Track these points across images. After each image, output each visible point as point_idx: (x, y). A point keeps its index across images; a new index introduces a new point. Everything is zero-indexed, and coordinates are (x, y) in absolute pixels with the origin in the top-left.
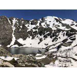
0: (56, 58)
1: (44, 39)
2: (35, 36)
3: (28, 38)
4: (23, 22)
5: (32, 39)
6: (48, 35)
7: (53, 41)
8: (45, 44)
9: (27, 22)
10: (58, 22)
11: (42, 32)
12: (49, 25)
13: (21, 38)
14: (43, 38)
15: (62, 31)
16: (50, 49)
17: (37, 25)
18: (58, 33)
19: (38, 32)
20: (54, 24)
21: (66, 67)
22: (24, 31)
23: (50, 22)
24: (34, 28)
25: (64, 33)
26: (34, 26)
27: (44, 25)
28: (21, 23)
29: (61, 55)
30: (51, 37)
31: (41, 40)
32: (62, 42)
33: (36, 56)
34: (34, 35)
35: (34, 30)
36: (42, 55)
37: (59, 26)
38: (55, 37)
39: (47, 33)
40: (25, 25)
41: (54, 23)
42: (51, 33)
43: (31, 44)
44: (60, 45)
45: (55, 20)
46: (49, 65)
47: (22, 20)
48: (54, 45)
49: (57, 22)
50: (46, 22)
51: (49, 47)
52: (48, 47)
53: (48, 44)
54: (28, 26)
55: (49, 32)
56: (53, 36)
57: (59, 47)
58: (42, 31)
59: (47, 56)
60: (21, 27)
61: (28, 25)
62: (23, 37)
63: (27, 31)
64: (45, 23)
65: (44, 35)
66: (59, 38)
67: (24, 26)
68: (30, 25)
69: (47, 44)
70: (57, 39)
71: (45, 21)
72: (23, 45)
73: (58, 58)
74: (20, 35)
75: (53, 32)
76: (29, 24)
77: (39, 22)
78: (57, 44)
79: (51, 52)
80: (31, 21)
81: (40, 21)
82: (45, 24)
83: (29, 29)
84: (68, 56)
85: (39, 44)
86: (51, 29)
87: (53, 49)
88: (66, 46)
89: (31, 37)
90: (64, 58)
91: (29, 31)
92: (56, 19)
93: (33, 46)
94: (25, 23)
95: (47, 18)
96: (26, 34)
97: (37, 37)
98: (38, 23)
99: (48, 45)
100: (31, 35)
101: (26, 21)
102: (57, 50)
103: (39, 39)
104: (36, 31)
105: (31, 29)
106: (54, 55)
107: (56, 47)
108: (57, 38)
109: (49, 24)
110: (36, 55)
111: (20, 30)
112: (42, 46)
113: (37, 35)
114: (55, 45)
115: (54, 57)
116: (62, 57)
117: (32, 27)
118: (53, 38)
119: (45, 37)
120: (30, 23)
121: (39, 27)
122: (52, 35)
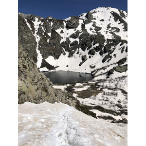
0: (101, 90)
1: (90, 57)
2: (75, 51)
3: (62, 54)
4: (52, 23)
5: (69, 56)
6: (97, 49)
7: (103, 61)
8: (90, 66)
9: (59, 23)
10: (118, 21)
11: (85, 44)
12: (100, 28)
13: (52, 55)
14: (88, 56)
15: (121, 43)
16: (96, 74)
17: (77, 29)
18: (113, 47)
19: (79, 43)
20: (109, 26)
21: (107, 100)
22: (55, 42)
23: (102, 20)
24: (73, 36)
25: (123, 48)
26: (72, 31)
27: (91, 29)
28: (49, 27)
29: (108, 86)
30: (101, 54)
31: (84, 59)
32: (117, 63)
33: (76, 87)
34: (72, 49)
35: (72, 40)
36: (83, 85)
37: (118, 30)
38: (107, 54)
39: (95, 46)
40: (56, 31)
41: (110, 24)
42: (101, 46)
43: (67, 66)
44: (111, 70)
45: (112, 16)
46: (89, 98)
47: (50, 20)
48: (104, 68)
49: (116, 21)
50: (94, 22)
51: (96, 72)
52: (94, 72)
53: (95, 66)
54: (62, 32)
55: (97, 45)
56: (105, 52)
57: (110, 73)
58: (87, 41)
59: (89, 87)
60: (50, 34)
61: (61, 29)
62: (54, 54)
63: (59, 41)
64: (92, 23)
65: (89, 50)
66: (115, 55)
67: (53, 32)
68: (65, 30)
69: (93, 66)
70: (111, 57)
71: (93, 19)
72: (56, 68)
73: (104, 90)
74: (48, 51)
75: (105, 44)
76: (63, 28)
77: (81, 22)
78: (108, 66)
79: (97, 80)
80: (66, 22)
81: (83, 20)
82: (92, 27)
83: (62, 38)
84: (119, 87)
85: (80, 65)
86: (103, 36)
87: (101, 75)
88: (121, 72)
89: (67, 53)
90: (112, 89)
91: (63, 42)
92: (114, 14)
93: (71, 70)
94: (56, 27)
95: (96, 12)
96: (58, 48)
97: (78, 53)
98: (79, 24)
99: (95, 68)
100: (67, 50)
101: (58, 21)
102: (107, 78)
103: (81, 56)
104: (76, 41)
105: (68, 39)
106: (100, 86)
107: (106, 73)
108: (111, 55)
109: (100, 26)
110: (76, 85)
111: (48, 41)
112: (85, 69)
113: (77, 49)
114: (106, 68)
115: (99, 89)
116: (109, 89)
117: (68, 34)
118: (104, 55)
119: (92, 53)
120: (65, 24)
121: (80, 34)
122: (103, 49)
